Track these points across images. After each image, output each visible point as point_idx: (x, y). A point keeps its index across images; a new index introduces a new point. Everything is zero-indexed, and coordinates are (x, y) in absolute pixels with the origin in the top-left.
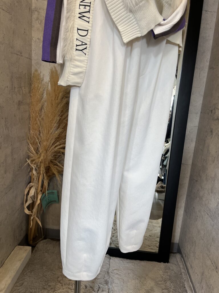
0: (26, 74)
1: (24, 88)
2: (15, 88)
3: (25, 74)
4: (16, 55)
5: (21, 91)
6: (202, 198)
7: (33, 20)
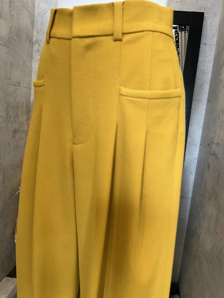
0: (25, 103)
1: (20, 116)
2: (10, 117)
3: (23, 103)
4: (13, 86)
5: (18, 120)
6: (199, 237)
7: (34, 51)
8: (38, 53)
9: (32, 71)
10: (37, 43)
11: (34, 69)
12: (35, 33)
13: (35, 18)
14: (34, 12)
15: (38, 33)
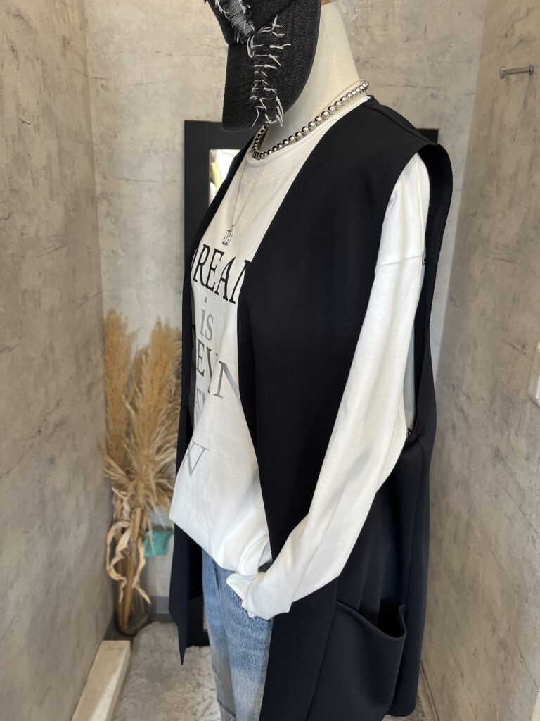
7: (100, 216)
8: (109, 219)
9: (101, 256)
10: (104, 198)
11: (103, 251)
12: (98, 178)
13: (94, 147)
14: (91, 134)
15: (105, 178)
